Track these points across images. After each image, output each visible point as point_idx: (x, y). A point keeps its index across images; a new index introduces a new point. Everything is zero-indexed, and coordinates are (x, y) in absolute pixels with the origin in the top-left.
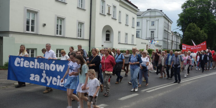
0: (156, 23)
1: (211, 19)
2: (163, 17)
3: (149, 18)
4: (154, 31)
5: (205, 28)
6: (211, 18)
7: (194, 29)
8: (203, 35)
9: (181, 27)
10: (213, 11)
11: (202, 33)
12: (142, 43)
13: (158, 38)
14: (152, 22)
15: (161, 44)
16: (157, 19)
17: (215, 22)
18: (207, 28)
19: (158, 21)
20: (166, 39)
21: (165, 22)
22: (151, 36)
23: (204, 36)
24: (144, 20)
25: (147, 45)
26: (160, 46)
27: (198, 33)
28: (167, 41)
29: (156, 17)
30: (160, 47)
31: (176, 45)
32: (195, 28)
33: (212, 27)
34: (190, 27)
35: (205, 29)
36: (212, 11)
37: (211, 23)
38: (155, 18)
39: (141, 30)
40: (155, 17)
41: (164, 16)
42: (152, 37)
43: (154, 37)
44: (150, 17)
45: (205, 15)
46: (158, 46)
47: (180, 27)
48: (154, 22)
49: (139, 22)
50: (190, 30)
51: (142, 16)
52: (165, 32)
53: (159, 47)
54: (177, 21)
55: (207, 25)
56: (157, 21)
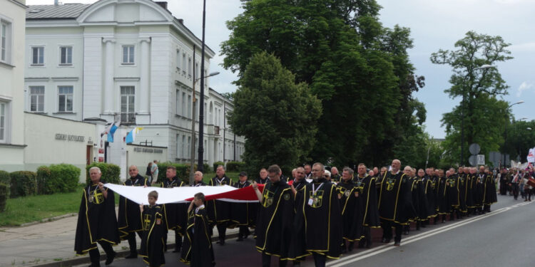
0: (141, 53)
1: (342, 42)
2: (168, 29)
3: (112, 29)
4: (133, 88)
5: (324, 75)
6: (343, 40)
7: (270, 77)
8: (304, 102)
9: (238, 72)
10: (352, 14)
11: (304, 92)
12: (60, 137)
13: (150, 115)
14: (125, 48)
15: (163, 138)
16: (144, 35)
17: (356, 53)
18: (331, 77)
19: (150, 43)
20: (184, 118)
21: (178, 51)
22: (123, 108)
23: (310, 107)
24: (92, 41)
25: (89, 148)
26: (159, 150)
27: (286, 93)
28: (190, 128)
29: (141, 29)
30: (161, 152)
31: (232, 144)
32: (275, 73)
33: (347, 73)
34: (255, 67)
35: (323, 80)
36: (347, 15)
37: (344, 56)
38: (138, 32)
39: (80, 82)
40: (136, 27)
41: (171, 27)
42: (128, 112)
43: (136, 111)
44: (117, 28)
45: (322, 25)
46: (147, 148)
47: (234, 71)
48: (132, 48)
49: (70, 49)
50: (256, 79)
51: (80, 21)
52: (181, 91)
53: (151, 152)
54: (223, 47)
55: (330, 66)
56: (145, 45)
